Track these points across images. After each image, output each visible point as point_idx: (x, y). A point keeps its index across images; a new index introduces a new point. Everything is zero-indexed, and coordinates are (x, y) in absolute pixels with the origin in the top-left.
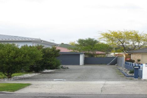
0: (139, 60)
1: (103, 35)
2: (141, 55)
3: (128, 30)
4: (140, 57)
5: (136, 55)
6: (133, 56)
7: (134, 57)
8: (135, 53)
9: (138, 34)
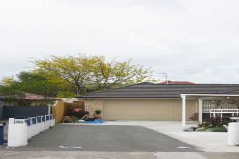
0: (98, 112)
1: (38, 64)
2: (102, 101)
3: (87, 56)
4: (99, 106)
5: (94, 101)
6: (87, 104)
7: (89, 106)
8: (92, 99)
9: (105, 62)
